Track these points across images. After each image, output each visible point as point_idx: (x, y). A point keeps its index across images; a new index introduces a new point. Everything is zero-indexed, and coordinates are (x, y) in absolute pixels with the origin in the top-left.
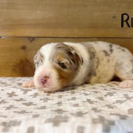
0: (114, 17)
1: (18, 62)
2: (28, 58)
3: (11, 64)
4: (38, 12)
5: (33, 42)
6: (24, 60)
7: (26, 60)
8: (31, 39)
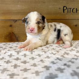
0: (60, 8)
1: (8, 34)
2: (13, 31)
3: (4, 35)
4: (18, 6)
5: (16, 23)
6: (11, 33)
7: (12, 32)
8: (15, 21)
